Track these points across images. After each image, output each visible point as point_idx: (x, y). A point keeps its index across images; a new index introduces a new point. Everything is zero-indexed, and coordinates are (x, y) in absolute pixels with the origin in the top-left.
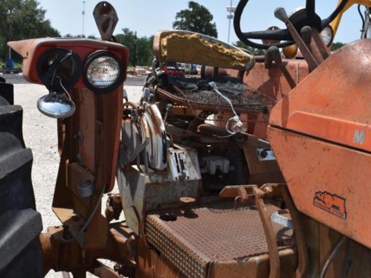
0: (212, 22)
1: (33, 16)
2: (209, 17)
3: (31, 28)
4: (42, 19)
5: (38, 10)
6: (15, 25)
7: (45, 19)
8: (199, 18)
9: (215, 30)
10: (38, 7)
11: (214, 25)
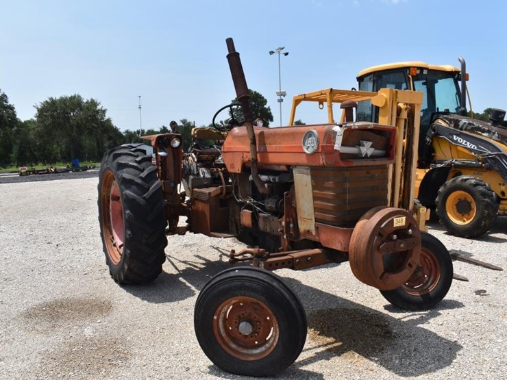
0: (266, 106)
1: (95, 116)
2: (263, 102)
3: (93, 127)
4: (103, 118)
5: (99, 110)
6: (78, 126)
7: (106, 118)
8: (253, 103)
9: (270, 113)
10: (99, 107)
11: (269, 109)
